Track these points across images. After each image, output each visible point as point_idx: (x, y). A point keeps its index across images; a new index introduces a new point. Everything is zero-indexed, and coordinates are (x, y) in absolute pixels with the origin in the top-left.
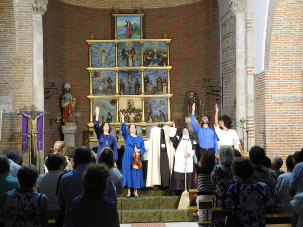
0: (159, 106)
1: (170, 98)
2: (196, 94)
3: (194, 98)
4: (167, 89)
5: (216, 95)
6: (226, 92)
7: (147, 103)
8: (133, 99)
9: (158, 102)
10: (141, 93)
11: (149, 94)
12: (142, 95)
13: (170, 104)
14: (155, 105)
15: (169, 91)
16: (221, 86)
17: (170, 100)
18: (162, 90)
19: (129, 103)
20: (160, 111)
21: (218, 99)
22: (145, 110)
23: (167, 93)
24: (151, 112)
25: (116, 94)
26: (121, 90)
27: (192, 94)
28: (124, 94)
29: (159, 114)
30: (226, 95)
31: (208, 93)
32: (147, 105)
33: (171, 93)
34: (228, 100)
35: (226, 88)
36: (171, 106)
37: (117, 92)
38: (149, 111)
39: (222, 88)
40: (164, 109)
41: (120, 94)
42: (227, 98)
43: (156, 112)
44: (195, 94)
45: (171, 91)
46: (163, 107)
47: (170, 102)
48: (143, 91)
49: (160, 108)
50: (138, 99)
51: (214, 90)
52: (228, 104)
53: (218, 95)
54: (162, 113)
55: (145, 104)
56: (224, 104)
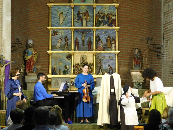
0: (108, 61)
1: (118, 55)
2: (141, 51)
3: (139, 54)
4: (115, 47)
5: (158, 52)
6: (166, 49)
7: (98, 58)
8: (86, 54)
9: (107, 58)
10: (93, 50)
11: (100, 51)
12: (94, 51)
13: (118, 60)
14: (105, 60)
15: (117, 49)
16: (162, 44)
17: (118, 56)
18: (111, 48)
19: (83, 58)
20: (109, 65)
21: (159, 56)
22: (96, 65)
23: (115, 50)
24: (101, 66)
25: (71, 50)
26: (76, 47)
27: (137, 50)
28: (78, 50)
29: (108, 68)
30: (166, 52)
31: (151, 50)
32: (98, 60)
33: (118, 50)
34: (168, 56)
35: (166, 46)
36: (118, 61)
37: (73, 48)
38: (99, 65)
39: (163, 46)
40: (112, 64)
41: (74, 50)
42: (167, 54)
43: (105, 66)
44: (139, 51)
45: (118, 48)
46: (111, 62)
47: (118, 58)
48: (94, 48)
49: (108, 62)
50: (90, 54)
51: (156, 48)
52: (168, 60)
53: (159, 52)
54: (111, 67)
55: (96, 59)
56: (164, 60)
